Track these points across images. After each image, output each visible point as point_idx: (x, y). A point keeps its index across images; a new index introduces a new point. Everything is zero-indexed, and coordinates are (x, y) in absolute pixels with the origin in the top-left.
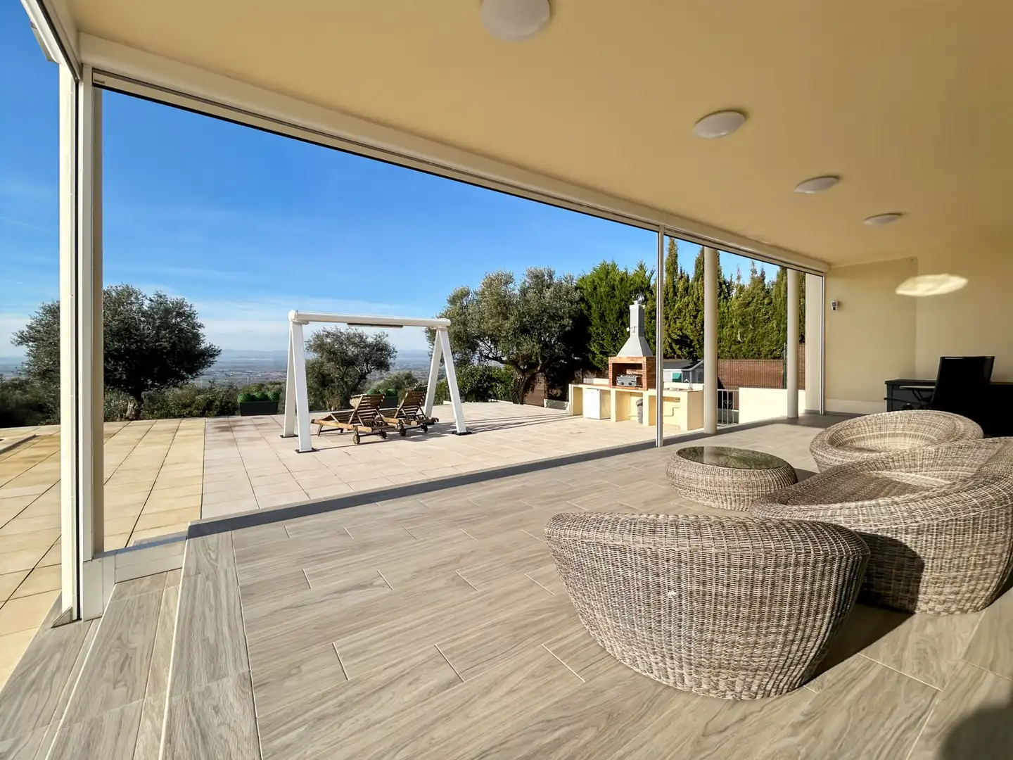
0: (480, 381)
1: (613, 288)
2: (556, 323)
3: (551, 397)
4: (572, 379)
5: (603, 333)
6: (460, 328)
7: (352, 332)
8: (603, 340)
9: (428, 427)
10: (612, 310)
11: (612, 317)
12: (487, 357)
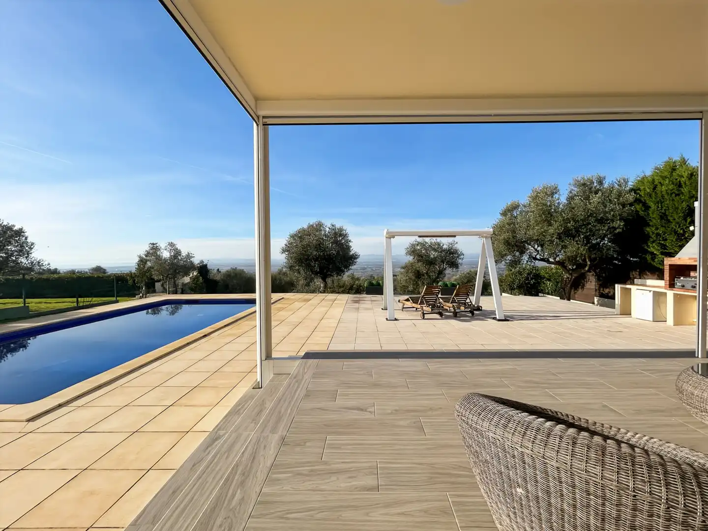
0: (527, 279)
1: (680, 186)
2: (604, 226)
3: (602, 296)
4: (626, 279)
5: (665, 233)
6: (509, 235)
7: (433, 242)
8: (666, 240)
9: (475, 312)
10: (677, 208)
11: (677, 217)
12: (535, 259)
